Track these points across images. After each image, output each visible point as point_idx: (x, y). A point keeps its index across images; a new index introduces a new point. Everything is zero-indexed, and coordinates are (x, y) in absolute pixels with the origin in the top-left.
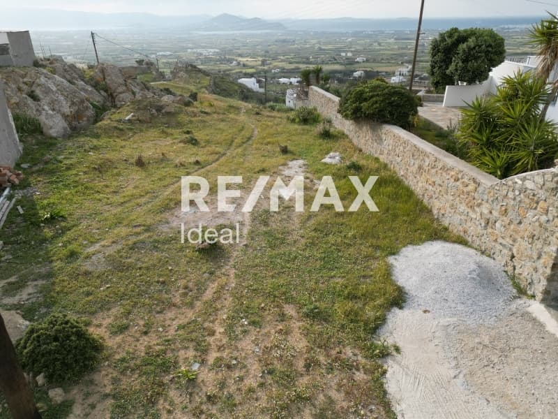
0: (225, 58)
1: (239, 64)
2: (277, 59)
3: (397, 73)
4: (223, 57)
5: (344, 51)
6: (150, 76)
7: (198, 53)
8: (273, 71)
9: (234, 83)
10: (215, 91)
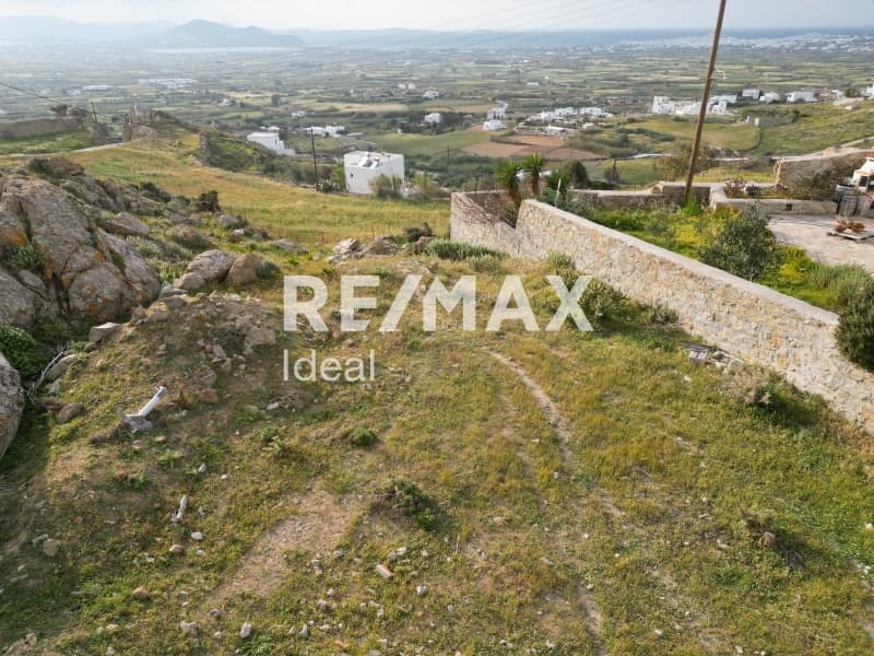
0: (208, 93)
1: (233, 103)
2: (297, 94)
3: (490, 116)
4: (203, 91)
5: (403, 81)
6: (83, 135)
7: (157, 85)
8: (294, 114)
9: (242, 141)
10: (213, 160)
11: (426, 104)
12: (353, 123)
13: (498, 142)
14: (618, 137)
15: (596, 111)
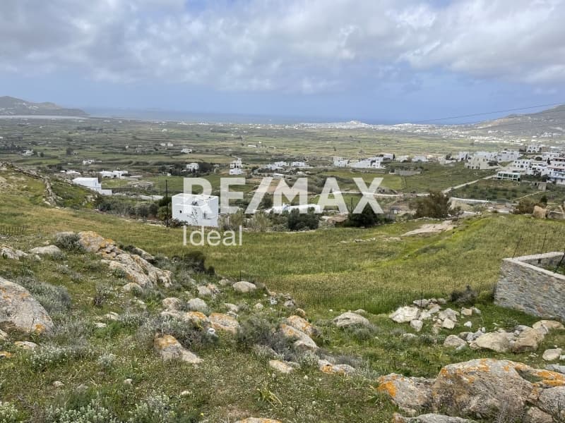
5: (163, 142)
15: (301, 164)
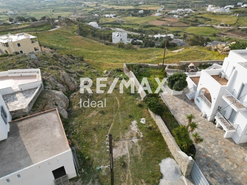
0: (78, 2)
1: (85, 5)
3: (158, 11)
11: (140, 6)
12: (118, 13)
13: (159, 20)
14: (194, 19)
15: (190, 10)
